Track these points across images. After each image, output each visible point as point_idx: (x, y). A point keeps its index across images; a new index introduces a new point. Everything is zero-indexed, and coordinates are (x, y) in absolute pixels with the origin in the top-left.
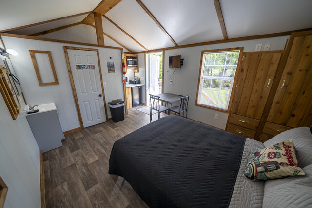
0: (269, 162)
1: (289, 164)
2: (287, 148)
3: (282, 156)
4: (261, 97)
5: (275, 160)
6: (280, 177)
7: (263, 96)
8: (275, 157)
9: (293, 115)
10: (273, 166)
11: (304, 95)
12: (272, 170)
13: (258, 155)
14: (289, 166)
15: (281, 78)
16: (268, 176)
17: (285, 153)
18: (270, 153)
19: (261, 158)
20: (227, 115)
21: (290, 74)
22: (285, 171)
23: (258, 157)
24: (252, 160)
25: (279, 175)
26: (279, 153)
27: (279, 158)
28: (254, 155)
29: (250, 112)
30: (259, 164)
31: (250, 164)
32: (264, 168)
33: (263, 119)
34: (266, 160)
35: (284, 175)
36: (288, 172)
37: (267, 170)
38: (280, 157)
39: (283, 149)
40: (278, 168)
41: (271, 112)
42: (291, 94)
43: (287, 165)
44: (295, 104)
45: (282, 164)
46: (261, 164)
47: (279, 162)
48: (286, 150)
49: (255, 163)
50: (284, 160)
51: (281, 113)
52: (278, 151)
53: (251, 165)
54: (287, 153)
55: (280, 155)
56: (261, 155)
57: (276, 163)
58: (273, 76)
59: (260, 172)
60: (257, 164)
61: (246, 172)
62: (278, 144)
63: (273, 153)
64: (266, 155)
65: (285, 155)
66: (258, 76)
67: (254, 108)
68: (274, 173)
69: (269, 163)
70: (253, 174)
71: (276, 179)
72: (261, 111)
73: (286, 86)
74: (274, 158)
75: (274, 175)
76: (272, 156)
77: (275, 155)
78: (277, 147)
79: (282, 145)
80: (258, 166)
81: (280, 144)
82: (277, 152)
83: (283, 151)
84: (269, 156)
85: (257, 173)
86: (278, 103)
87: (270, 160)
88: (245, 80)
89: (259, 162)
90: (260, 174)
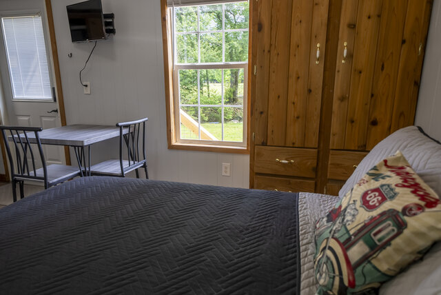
0: (373, 219)
1: (423, 203)
2: (399, 171)
3: (398, 190)
4: (310, 91)
5: (387, 206)
6: (413, 257)
7: (312, 89)
8: (384, 199)
9: (374, 123)
10: (388, 228)
11: (384, 71)
12: (388, 243)
13: (338, 216)
14: (427, 210)
15: (338, 39)
16: (384, 267)
17: (400, 181)
18: (365, 194)
19: (348, 218)
20: (247, 158)
21: (352, 26)
22: (423, 230)
23: (339, 220)
24: (326, 234)
25: (409, 250)
26: (389, 186)
27: (392, 198)
28: (328, 221)
29: (294, 133)
30: (349, 239)
31: (324, 248)
32: (366, 242)
33: (322, 145)
34: (364, 216)
35: (422, 244)
36: (432, 228)
37: (375, 248)
38: (396, 194)
39: (393, 175)
40: (401, 226)
41: (335, 126)
42: (362, 74)
43: (420, 208)
44: (372, 95)
45: (407, 210)
46: (355, 234)
47: (399, 208)
48: (398, 174)
49: (337, 240)
50: (406, 198)
51: (352, 122)
52: (382, 182)
53: (328, 253)
54: (405, 181)
55: (392, 190)
56: (345, 210)
57: (392, 214)
58: (323, 36)
59: (359, 263)
60: (342, 240)
61: (322, 282)
62: (375, 168)
63: (373, 191)
64: (359, 203)
65: (404, 186)
66: (294, 40)
67: (300, 120)
68: (398, 250)
69: (374, 223)
70: (341, 280)
71: (403, 269)
72: (315, 125)
73: (350, 56)
74: (381, 203)
75: (398, 258)
76: (374, 199)
77: (381, 194)
78: (375, 175)
79: (384, 168)
80: (347, 245)
81: (380, 165)
82: (382, 186)
83: (394, 180)
84: (365, 203)
85: (352, 268)
86: (342, 99)
87: (375, 213)
88: (269, 51)
89: (348, 232)
90: (359, 270)
